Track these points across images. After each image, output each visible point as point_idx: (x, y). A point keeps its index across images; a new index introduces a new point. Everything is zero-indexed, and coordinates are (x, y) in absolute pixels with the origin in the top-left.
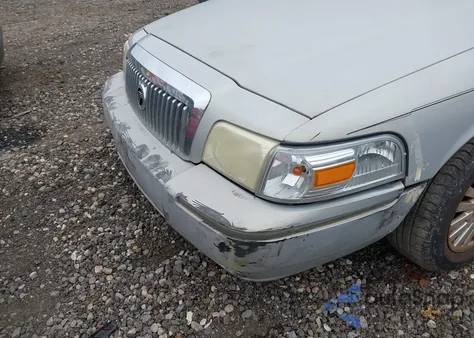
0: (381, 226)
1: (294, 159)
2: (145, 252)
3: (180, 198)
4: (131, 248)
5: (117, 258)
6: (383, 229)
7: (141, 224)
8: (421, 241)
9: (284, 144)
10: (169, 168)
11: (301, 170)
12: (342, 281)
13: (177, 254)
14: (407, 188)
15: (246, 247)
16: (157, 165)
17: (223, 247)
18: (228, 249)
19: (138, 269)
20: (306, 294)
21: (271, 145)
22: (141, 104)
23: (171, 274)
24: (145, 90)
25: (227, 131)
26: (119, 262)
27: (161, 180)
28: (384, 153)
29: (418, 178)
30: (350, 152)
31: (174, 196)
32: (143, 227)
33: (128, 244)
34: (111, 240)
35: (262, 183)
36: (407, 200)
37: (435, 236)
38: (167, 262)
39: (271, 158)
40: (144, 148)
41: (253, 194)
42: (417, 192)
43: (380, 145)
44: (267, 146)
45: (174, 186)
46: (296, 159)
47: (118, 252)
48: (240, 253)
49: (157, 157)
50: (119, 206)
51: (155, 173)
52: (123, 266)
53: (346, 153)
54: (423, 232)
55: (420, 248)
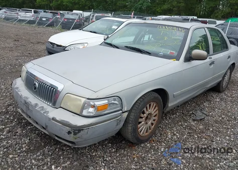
0: (117, 125)
1: (91, 103)
2: (31, 149)
3: (53, 119)
4: (25, 147)
5: (19, 151)
6: (118, 126)
7: (28, 138)
8: (130, 131)
9: (88, 99)
10: (48, 110)
11: (93, 106)
12: (108, 150)
13: (45, 148)
14: (123, 113)
15: (77, 131)
16: (42, 109)
17: (69, 133)
18: (71, 133)
19: (29, 155)
20: (96, 155)
21: (84, 99)
22: (35, 89)
23: (44, 155)
24: (37, 84)
25: (70, 96)
26: (20, 153)
27: (45, 114)
28: (116, 102)
29: (126, 110)
30: (107, 101)
31: (51, 118)
32: (29, 139)
33: (23, 146)
34: (16, 145)
35: (82, 111)
36: (124, 116)
37: (134, 129)
38: (42, 151)
39: (85, 103)
40: (36, 105)
41: (79, 115)
42: (126, 114)
43: (115, 100)
44: (83, 100)
45: (51, 115)
46: (92, 103)
47: (19, 149)
48: (75, 134)
49: (43, 107)
50: (17, 132)
51: (42, 112)
52: (22, 154)
53: (106, 102)
54: (130, 128)
55: (130, 134)
